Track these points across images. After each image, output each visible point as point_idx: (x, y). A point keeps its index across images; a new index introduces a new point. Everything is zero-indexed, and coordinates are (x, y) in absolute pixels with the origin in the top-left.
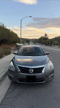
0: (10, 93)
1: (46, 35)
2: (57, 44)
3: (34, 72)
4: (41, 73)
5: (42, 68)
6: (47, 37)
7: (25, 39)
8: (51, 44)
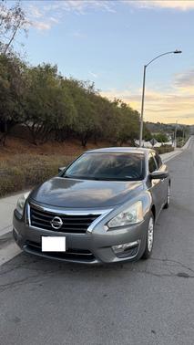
0: (22, 281)
3: (63, 226)
4: (84, 232)
5: (90, 219)
7: (170, 125)
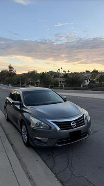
1: (10, 67)
2: (32, 83)
3: (77, 125)
6: (12, 72)
8: (23, 83)
